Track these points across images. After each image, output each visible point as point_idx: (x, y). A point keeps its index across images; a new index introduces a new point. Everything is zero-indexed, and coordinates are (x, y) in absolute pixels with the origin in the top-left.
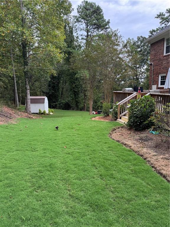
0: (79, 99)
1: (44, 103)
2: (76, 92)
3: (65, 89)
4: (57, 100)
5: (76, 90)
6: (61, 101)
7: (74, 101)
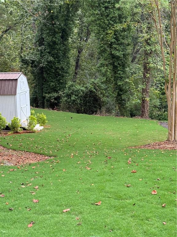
0: (127, 80)
1: (15, 94)
2: (118, 58)
3: (85, 53)
4: (62, 83)
5: (118, 54)
6: (72, 86)
7: (112, 86)
